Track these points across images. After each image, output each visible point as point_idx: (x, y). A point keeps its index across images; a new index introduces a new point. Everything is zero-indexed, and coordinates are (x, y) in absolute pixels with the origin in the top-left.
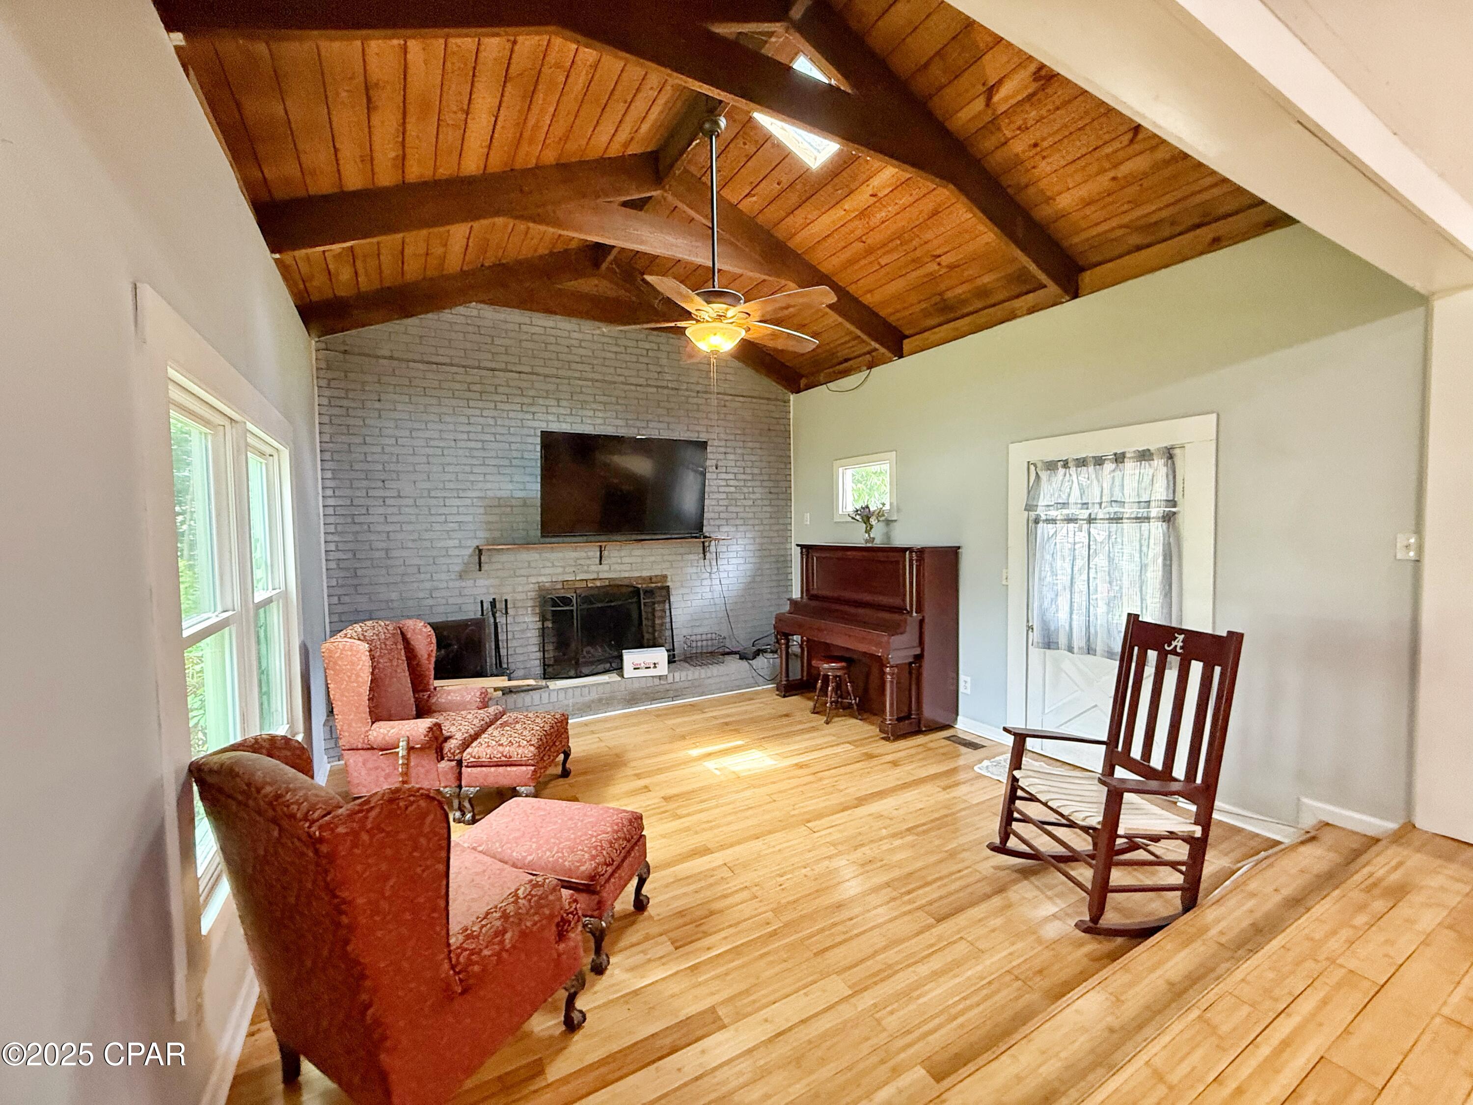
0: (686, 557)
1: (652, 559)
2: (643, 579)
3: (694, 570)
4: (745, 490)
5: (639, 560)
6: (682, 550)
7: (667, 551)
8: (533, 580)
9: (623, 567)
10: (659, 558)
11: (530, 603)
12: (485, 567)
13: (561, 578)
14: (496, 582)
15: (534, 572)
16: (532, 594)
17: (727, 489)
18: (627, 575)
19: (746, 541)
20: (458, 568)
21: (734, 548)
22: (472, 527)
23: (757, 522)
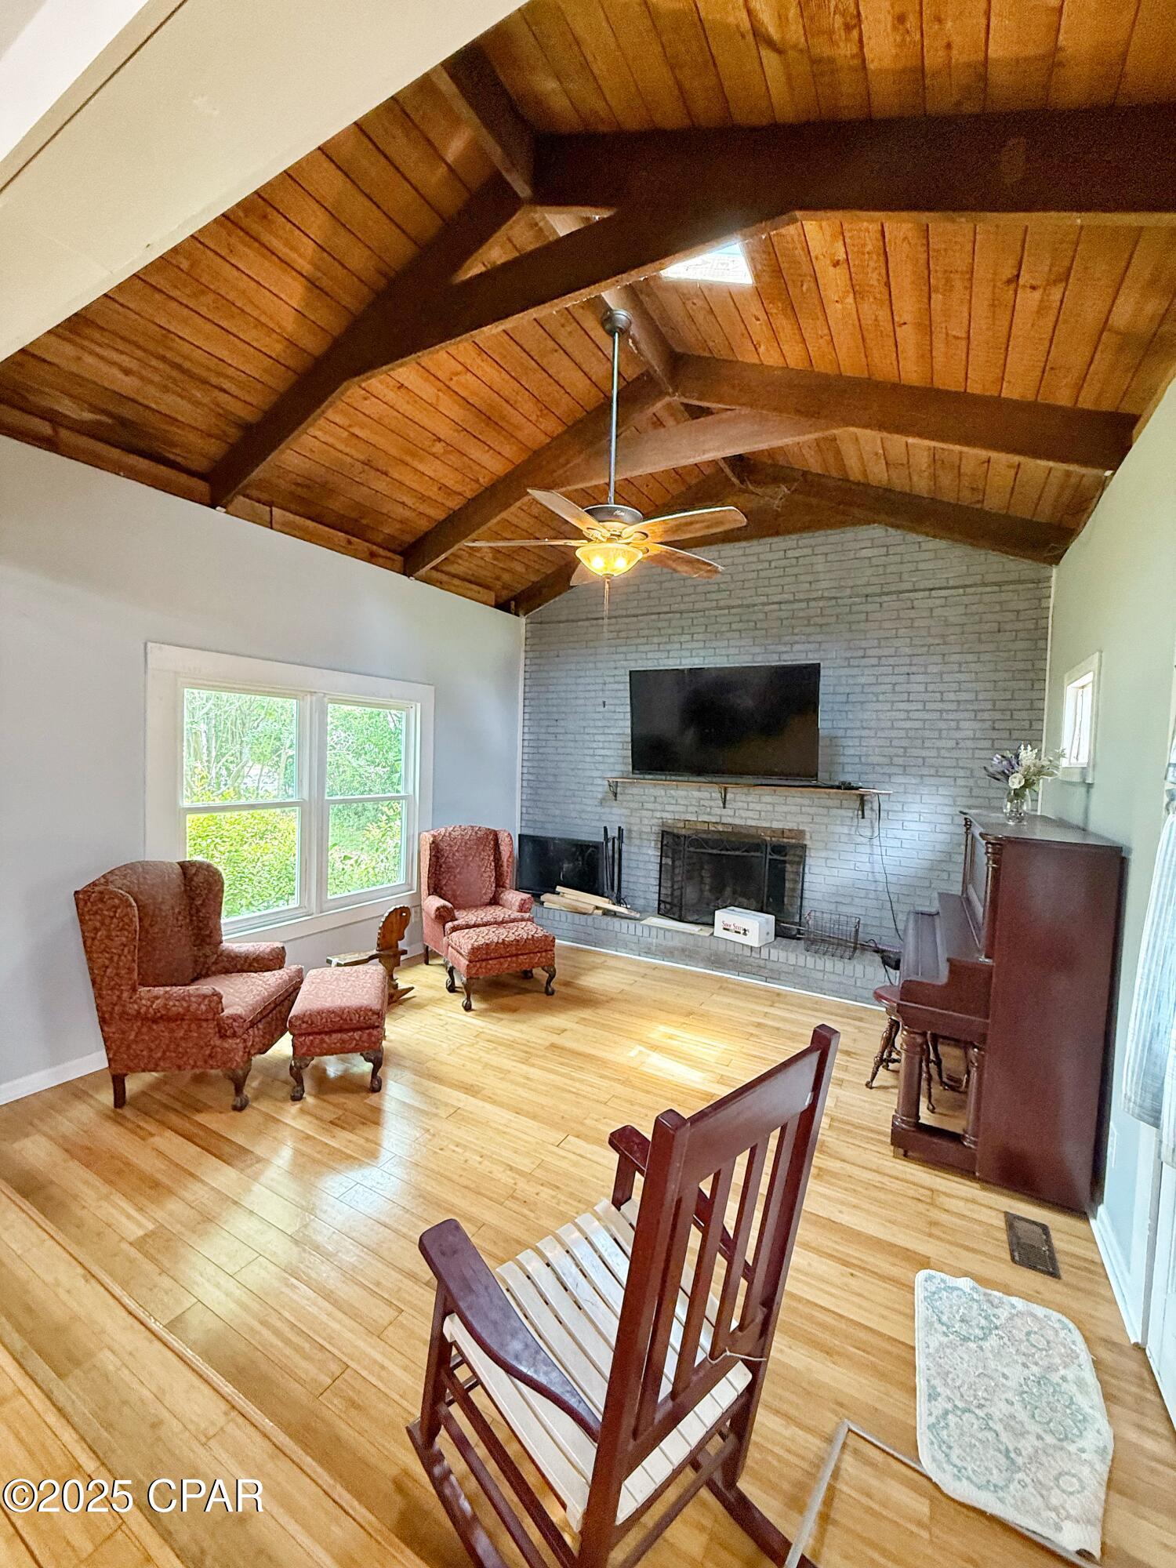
0: (834, 812)
1: (785, 809)
2: (774, 831)
3: (845, 830)
4: (942, 725)
5: (770, 808)
6: (830, 803)
7: (806, 802)
8: (658, 815)
9: (750, 814)
10: (794, 809)
11: (653, 837)
12: (619, 797)
13: (683, 817)
14: (627, 812)
15: (659, 807)
16: (656, 829)
17: (908, 724)
18: (753, 823)
19: (939, 800)
20: (600, 796)
21: (915, 807)
22: (612, 760)
23: (961, 773)
